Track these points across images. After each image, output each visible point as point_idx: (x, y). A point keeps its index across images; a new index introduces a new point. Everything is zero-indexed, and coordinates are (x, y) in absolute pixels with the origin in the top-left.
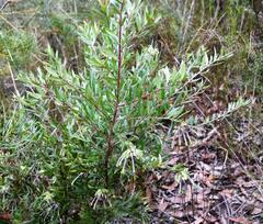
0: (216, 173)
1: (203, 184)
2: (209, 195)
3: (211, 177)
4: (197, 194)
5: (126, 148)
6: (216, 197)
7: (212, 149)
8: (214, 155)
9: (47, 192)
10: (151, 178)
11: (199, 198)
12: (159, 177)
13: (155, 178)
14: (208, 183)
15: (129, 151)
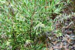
0: (72, 38)
1: (67, 42)
2: (69, 46)
3: (70, 40)
4: (64, 45)
5: (38, 23)
6: (72, 47)
7: (70, 29)
8: (71, 32)
9: (8, 42)
10: (47, 39)
11: (65, 47)
12: (50, 39)
13: (49, 39)
14: (69, 42)
15: (39, 24)
